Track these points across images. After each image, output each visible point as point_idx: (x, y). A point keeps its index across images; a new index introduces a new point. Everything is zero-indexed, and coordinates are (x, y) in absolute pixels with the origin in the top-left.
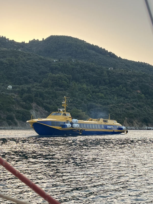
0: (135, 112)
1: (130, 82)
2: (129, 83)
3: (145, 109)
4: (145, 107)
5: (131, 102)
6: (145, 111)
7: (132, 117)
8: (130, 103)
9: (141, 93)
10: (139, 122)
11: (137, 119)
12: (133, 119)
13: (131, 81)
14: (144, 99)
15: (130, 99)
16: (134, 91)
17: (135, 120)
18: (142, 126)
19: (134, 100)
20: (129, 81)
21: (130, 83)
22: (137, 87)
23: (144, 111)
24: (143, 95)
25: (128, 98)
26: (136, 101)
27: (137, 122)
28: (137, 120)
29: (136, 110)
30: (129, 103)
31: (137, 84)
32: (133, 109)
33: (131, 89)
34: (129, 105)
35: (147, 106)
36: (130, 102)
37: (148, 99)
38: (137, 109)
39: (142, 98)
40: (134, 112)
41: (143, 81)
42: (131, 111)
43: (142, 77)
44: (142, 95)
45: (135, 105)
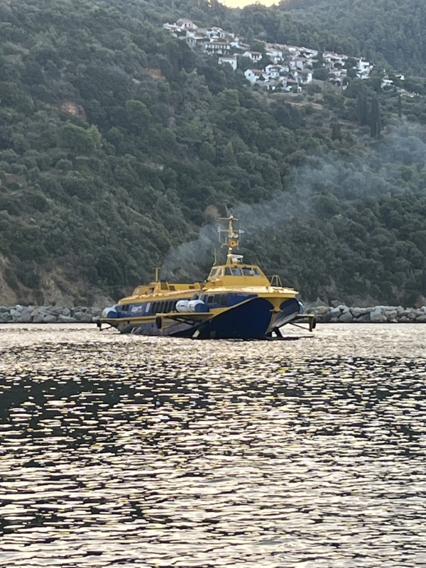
0: (53, 222)
1: (21, 52)
2: (14, 60)
3: (106, 207)
4: (107, 194)
5: (29, 166)
6: (102, 217)
7: (36, 254)
8: (25, 173)
9: (84, 120)
10: (71, 279)
11: (60, 264)
12: (40, 262)
13: (26, 52)
14: (101, 152)
15: (21, 151)
16: (42, 108)
17: (49, 270)
18: (90, 305)
19: (44, 155)
20: (17, 47)
21: (24, 58)
22: (62, 83)
23: (100, 221)
24: (94, 127)
25: (12, 145)
26: (53, 165)
27: (60, 278)
28: (60, 270)
29: (56, 212)
30: (15, 171)
31: (60, 66)
32: (40, 205)
33: (29, 98)
34: (16, 187)
35: (114, 193)
36: (22, 167)
37: (119, 152)
38: (62, 209)
39: (86, 147)
40: (43, 226)
41: (93, 50)
42: (27, 222)
43: (90, 26)
44: (86, 128)
45: (48, 188)
